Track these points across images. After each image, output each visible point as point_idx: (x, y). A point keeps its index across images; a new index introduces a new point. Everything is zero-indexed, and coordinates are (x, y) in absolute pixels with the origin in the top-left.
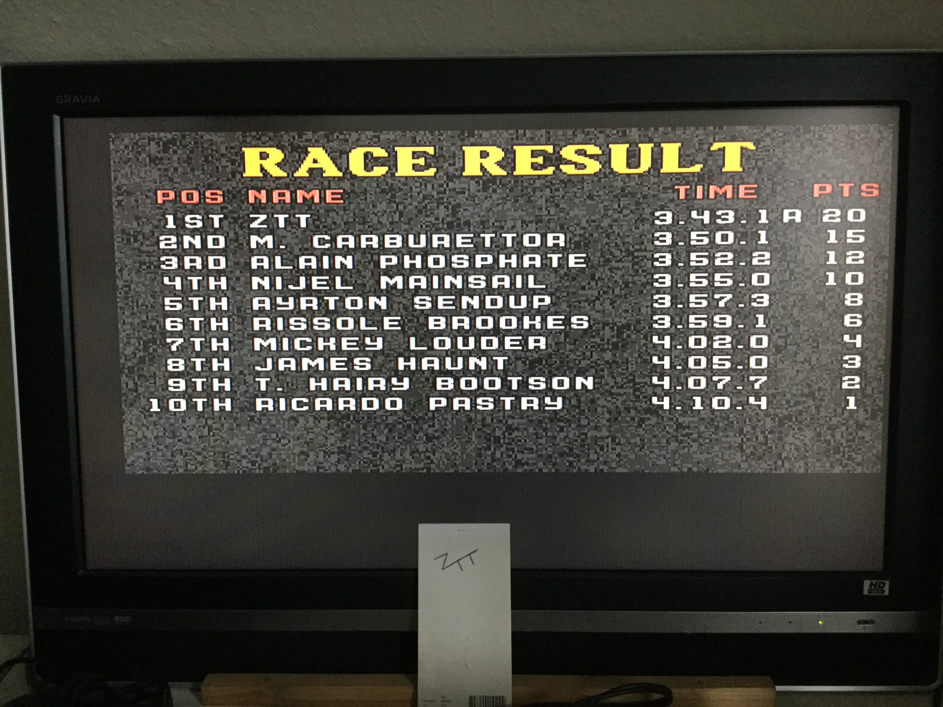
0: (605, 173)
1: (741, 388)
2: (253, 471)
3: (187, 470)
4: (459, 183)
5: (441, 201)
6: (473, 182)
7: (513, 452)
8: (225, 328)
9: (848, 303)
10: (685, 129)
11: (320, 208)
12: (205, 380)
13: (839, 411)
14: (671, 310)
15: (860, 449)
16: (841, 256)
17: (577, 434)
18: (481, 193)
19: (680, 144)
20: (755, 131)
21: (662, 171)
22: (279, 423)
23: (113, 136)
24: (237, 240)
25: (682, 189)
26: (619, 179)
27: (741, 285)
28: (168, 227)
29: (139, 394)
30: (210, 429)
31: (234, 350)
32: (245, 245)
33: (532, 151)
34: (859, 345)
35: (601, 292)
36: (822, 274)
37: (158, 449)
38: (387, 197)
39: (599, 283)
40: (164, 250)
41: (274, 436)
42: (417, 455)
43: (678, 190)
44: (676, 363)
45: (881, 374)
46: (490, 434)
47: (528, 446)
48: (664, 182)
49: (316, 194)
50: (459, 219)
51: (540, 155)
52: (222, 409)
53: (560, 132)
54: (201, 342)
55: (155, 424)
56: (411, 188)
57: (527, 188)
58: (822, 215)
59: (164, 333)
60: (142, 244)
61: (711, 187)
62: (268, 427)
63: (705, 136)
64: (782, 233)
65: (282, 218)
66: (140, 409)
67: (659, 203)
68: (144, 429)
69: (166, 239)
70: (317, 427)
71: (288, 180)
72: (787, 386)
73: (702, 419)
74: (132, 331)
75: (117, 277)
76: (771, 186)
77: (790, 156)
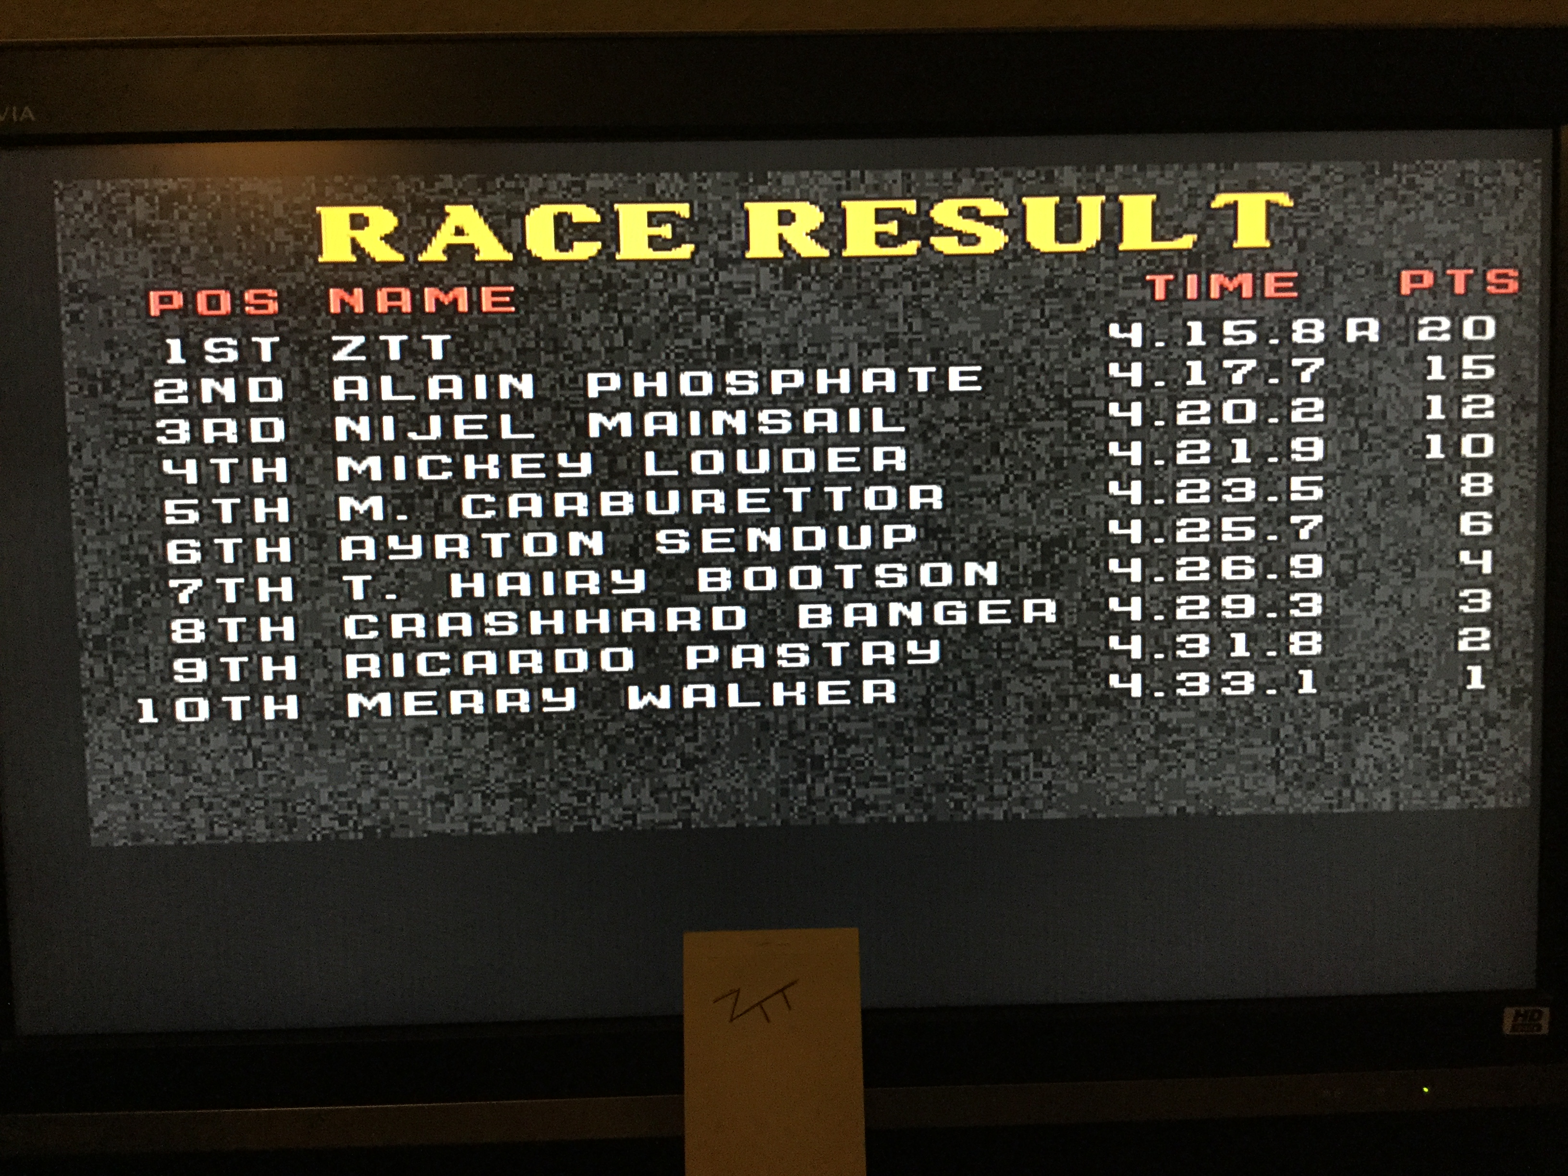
0: (1015, 251)
1: (1274, 654)
2: (341, 836)
3: (211, 837)
4: (739, 272)
5: (704, 307)
6: (765, 271)
7: (849, 786)
8: (285, 557)
9: (1466, 491)
10: (1162, 169)
11: (471, 322)
12: (246, 659)
13: (1454, 693)
14: (1143, 509)
15: (1493, 764)
16: (1452, 404)
17: (969, 749)
18: (782, 292)
19: (1154, 197)
20: (1292, 171)
21: (1122, 247)
23: (61, 186)
24: (307, 387)
25: (1160, 281)
26: (1043, 262)
27: (1272, 460)
28: (170, 361)
29: (117, 690)
30: (257, 756)
31: (304, 600)
32: (323, 394)
33: (878, 211)
34: (1487, 569)
35: (1011, 477)
36: (1420, 439)
37: (154, 796)
38: (601, 300)
39: (1007, 462)
40: (162, 406)
41: (384, 766)
42: (664, 795)
43: (1152, 283)
44: (1153, 610)
45: (1528, 621)
46: (801, 752)
47: (876, 773)
48: (1126, 268)
49: (462, 294)
50: (740, 341)
51: (892, 219)
52: (281, 716)
53: (930, 175)
54: (237, 585)
55: (147, 748)
56: (647, 282)
57: (868, 280)
58: (1417, 327)
59: (166, 570)
60: (119, 396)
61: (1213, 277)
62: (371, 749)
63: (1199, 182)
64: (1344, 363)
65: (394, 342)
66: (118, 719)
67: (1117, 307)
68: (128, 757)
69: (167, 386)
70: (469, 746)
71: (406, 268)
72: (1359, 646)
73: (1204, 714)
74: (100, 566)
75: (71, 460)
76: (1322, 274)
77: (1357, 219)
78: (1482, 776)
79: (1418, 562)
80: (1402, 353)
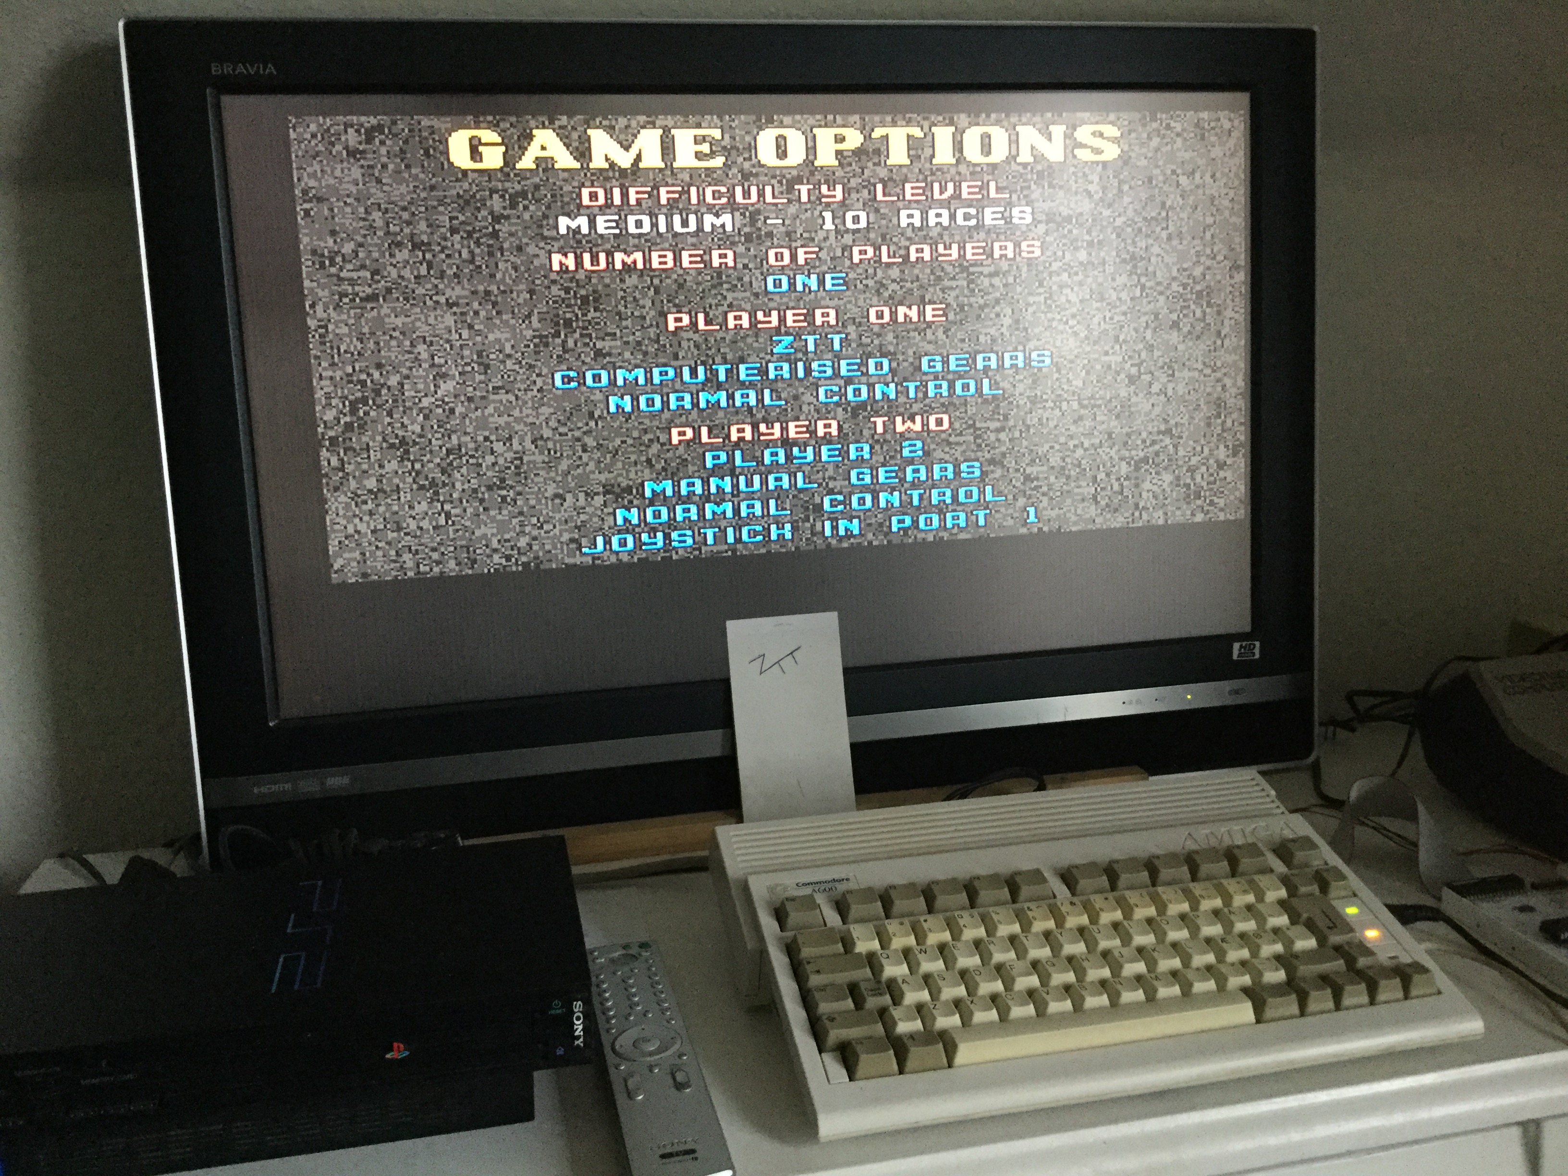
2: (508, 569)
3: (419, 572)
13: (1198, 449)
15: (1222, 492)
20: (1098, 119)
22: (540, 503)
23: (294, 121)
24: (472, 261)
29: (348, 474)
30: (448, 516)
31: (476, 409)
32: (484, 266)
36: (1176, 289)
37: (377, 547)
41: (534, 520)
45: (1241, 403)
46: (807, 502)
48: (1000, 180)
53: (878, 119)
55: (371, 513)
60: (341, 269)
62: (524, 509)
63: (1043, 125)
64: (1131, 241)
66: (349, 494)
68: (357, 520)
70: (590, 505)
74: (332, 388)
75: (308, 314)
76: (1116, 184)
77: (1136, 148)
78: (1216, 500)
79: (1176, 367)
80: (1164, 234)
